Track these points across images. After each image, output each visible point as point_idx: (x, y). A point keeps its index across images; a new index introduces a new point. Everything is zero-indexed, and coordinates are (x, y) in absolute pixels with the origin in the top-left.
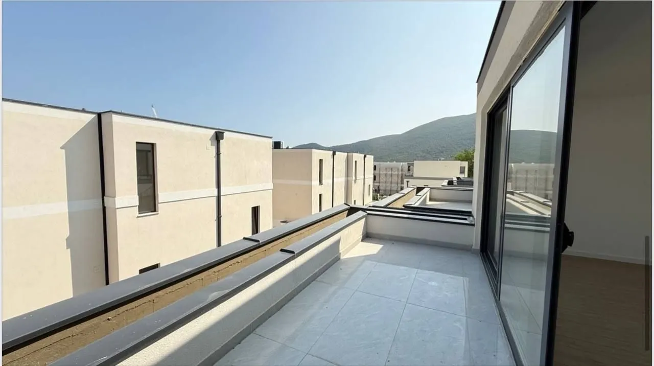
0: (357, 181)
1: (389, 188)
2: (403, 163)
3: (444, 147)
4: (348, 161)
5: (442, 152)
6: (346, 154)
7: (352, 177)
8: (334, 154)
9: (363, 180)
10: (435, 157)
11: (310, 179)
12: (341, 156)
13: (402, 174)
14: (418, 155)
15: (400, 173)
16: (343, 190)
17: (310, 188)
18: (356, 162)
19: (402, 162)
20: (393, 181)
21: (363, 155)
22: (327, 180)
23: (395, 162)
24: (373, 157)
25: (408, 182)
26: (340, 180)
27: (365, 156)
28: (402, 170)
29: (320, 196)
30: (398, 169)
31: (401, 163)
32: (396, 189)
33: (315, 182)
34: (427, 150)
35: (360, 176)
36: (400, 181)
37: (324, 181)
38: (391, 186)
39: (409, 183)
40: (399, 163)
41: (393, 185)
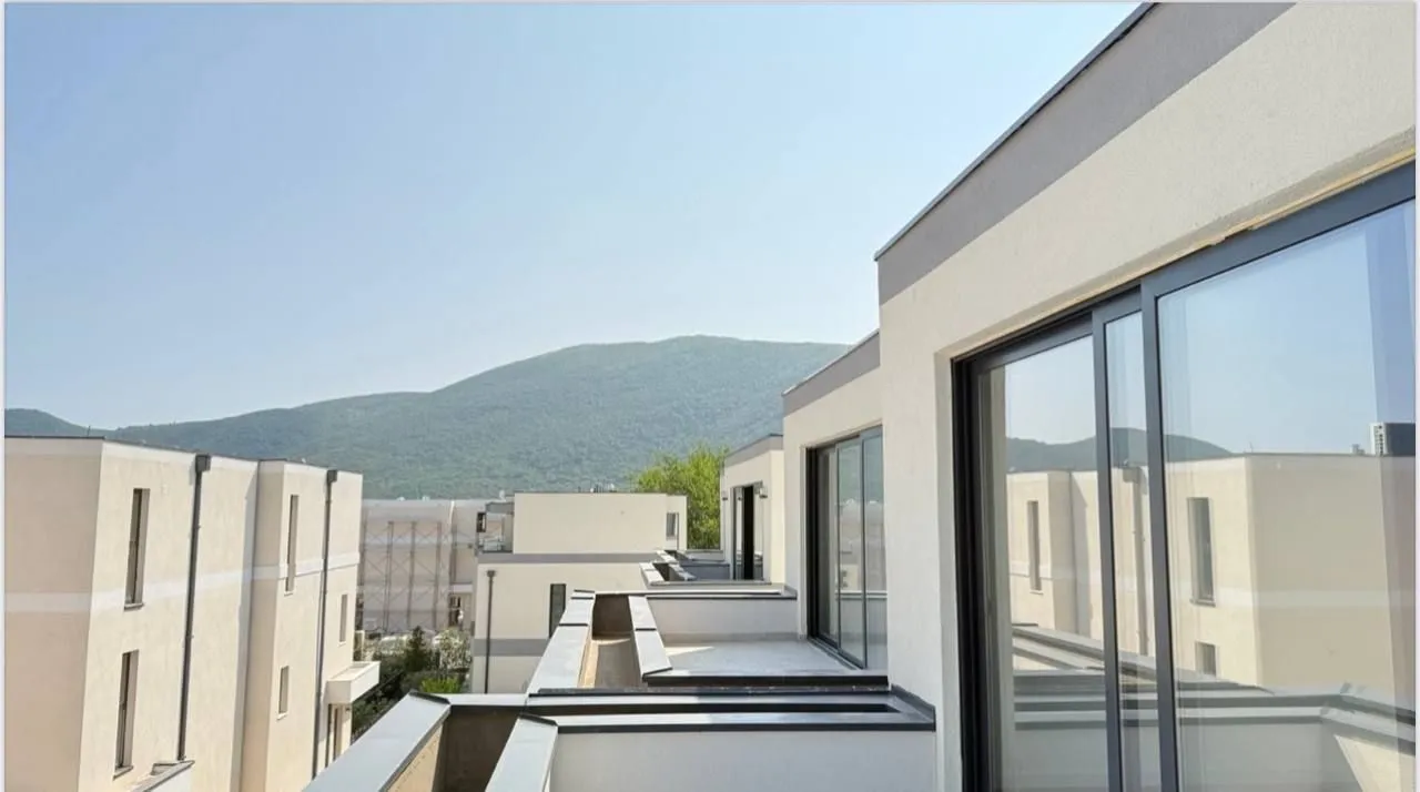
0: (296, 581)
1: (400, 604)
2: (461, 503)
3: (582, 444)
4: (261, 497)
5: (578, 462)
6: (251, 467)
7: (277, 564)
8: (201, 465)
9: (319, 576)
10: (554, 478)
11: (85, 586)
12: (231, 476)
13: (455, 545)
14: (496, 472)
15: (447, 541)
16: (233, 627)
17: (79, 627)
18: (294, 499)
19: (455, 498)
20: (418, 570)
21: (323, 473)
22: (166, 587)
23: (426, 499)
24: (359, 478)
25: (491, 574)
26: (223, 582)
27: (331, 478)
28: (454, 531)
29: (128, 659)
30: (440, 527)
31: (453, 503)
32: (429, 606)
33: (108, 594)
34: (529, 453)
35: (309, 561)
36: (444, 573)
37: (148, 591)
38: (410, 595)
39: (495, 579)
40: (443, 502)
41: (417, 590)
